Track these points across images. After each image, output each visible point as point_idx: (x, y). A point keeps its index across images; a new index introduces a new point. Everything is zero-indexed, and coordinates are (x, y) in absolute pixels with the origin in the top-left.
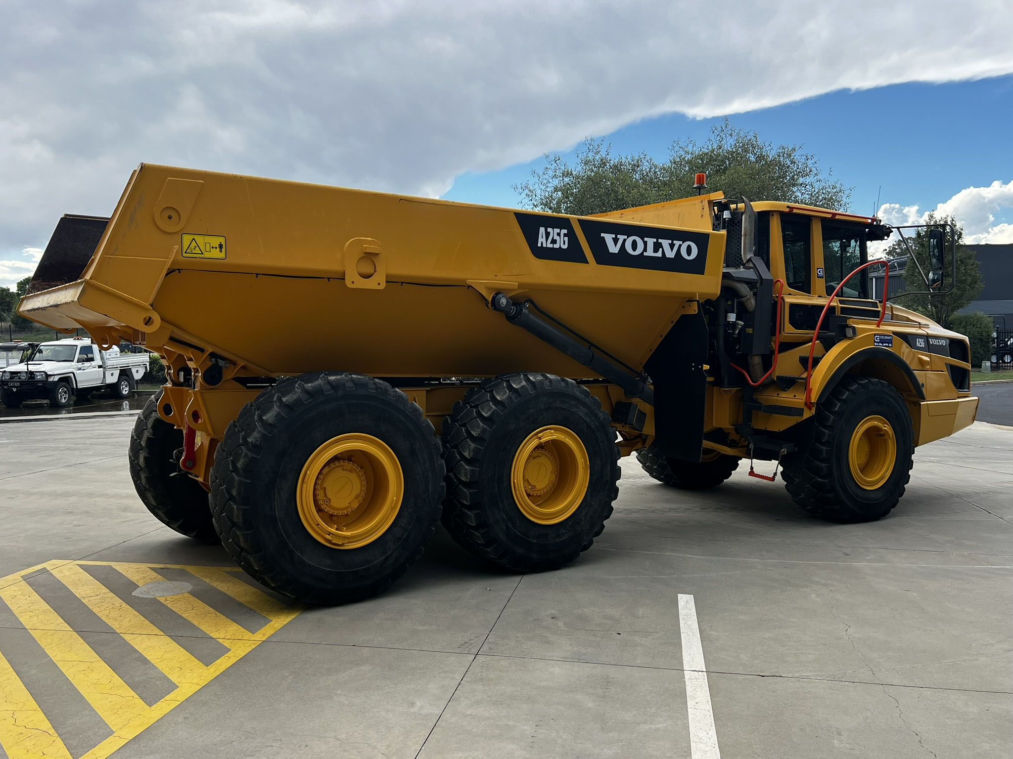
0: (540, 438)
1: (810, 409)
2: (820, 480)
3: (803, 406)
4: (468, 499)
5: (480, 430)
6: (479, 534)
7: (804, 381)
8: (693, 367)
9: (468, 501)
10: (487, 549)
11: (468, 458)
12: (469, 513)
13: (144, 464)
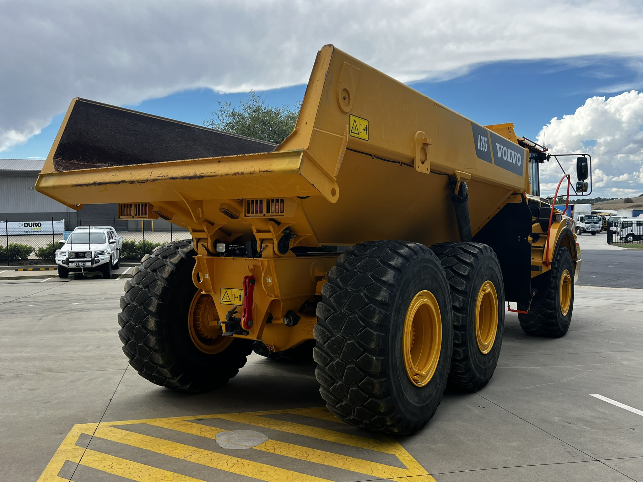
0: (484, 291)
1: (547, 266)
2: (549, 311)
3: (541, 265)
4: (460, 339)
5: (464, 286)
6: (462, 366)
7: (542, 248)
8: (519, 238)
9: (460, 341)
10: (463, 377)
11: (459, 307)
12: (459, 350)
13: (155, 328)
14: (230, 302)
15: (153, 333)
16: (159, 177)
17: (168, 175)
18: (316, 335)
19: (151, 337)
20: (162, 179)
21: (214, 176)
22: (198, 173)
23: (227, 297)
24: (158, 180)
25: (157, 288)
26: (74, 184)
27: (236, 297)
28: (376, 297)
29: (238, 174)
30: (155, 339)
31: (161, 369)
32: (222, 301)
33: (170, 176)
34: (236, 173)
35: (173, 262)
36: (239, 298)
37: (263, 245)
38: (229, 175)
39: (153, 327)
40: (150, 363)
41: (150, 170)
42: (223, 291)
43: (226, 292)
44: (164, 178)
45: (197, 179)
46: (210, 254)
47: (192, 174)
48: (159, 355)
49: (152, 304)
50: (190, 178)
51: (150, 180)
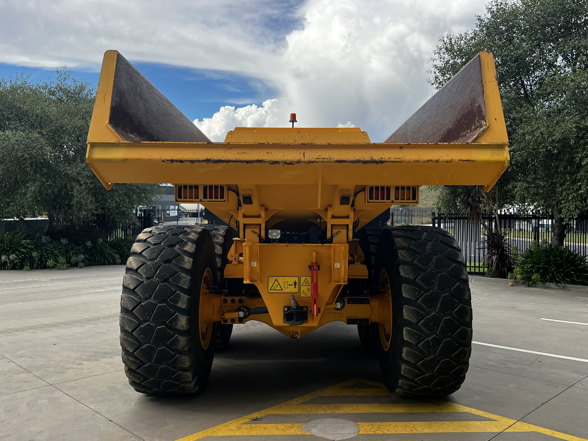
8: (380, 223)
13: (187, 327)
14: (282, 290)
15: (182, 333)
16: (318, 159)
17: (331, 157)
18: (408, 315)
19: (180, 338)
20: (323, 162)
21: (399, 162)
22: (376, 158)
23: (277, 285)
24: (317, 162)
25: (183, 281)
26: (167, 159)
27: (289, 285)
28: (462, 276)
29: (432, 161)
30: (186, 339)
31: (183, 372)
32: (270, 290)
33: (336, 159)
34: (429, 161)
35: (188, 250)
36: (293, 286)
37: (335, 231)
38: (420, 161)
39: (185, 326)
40: (170, 368)
41: (302, 151)
42: (272, 280)
43: (276, 280)
44: (326, 160)
45: (374, 164)
46: (261, 241)
47: (367, 158)
48: (187, 357)
49: (181, 299)
50: (365, 162)
51: (304, 162)
